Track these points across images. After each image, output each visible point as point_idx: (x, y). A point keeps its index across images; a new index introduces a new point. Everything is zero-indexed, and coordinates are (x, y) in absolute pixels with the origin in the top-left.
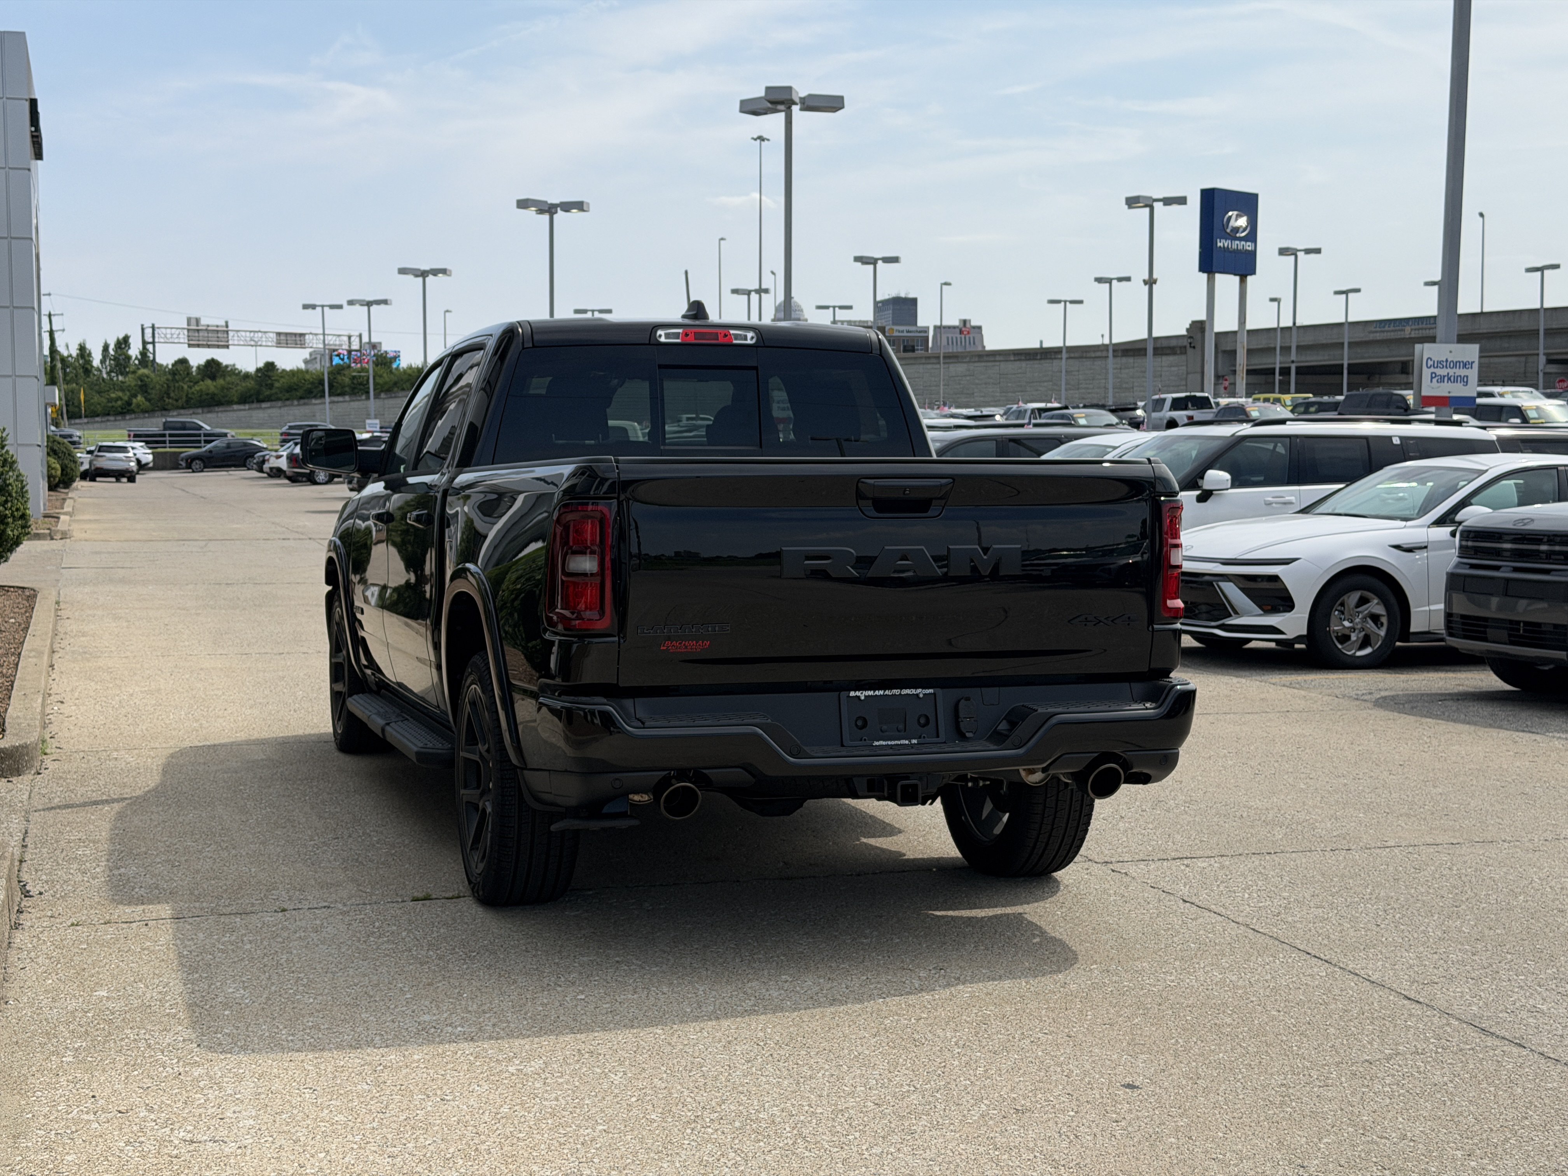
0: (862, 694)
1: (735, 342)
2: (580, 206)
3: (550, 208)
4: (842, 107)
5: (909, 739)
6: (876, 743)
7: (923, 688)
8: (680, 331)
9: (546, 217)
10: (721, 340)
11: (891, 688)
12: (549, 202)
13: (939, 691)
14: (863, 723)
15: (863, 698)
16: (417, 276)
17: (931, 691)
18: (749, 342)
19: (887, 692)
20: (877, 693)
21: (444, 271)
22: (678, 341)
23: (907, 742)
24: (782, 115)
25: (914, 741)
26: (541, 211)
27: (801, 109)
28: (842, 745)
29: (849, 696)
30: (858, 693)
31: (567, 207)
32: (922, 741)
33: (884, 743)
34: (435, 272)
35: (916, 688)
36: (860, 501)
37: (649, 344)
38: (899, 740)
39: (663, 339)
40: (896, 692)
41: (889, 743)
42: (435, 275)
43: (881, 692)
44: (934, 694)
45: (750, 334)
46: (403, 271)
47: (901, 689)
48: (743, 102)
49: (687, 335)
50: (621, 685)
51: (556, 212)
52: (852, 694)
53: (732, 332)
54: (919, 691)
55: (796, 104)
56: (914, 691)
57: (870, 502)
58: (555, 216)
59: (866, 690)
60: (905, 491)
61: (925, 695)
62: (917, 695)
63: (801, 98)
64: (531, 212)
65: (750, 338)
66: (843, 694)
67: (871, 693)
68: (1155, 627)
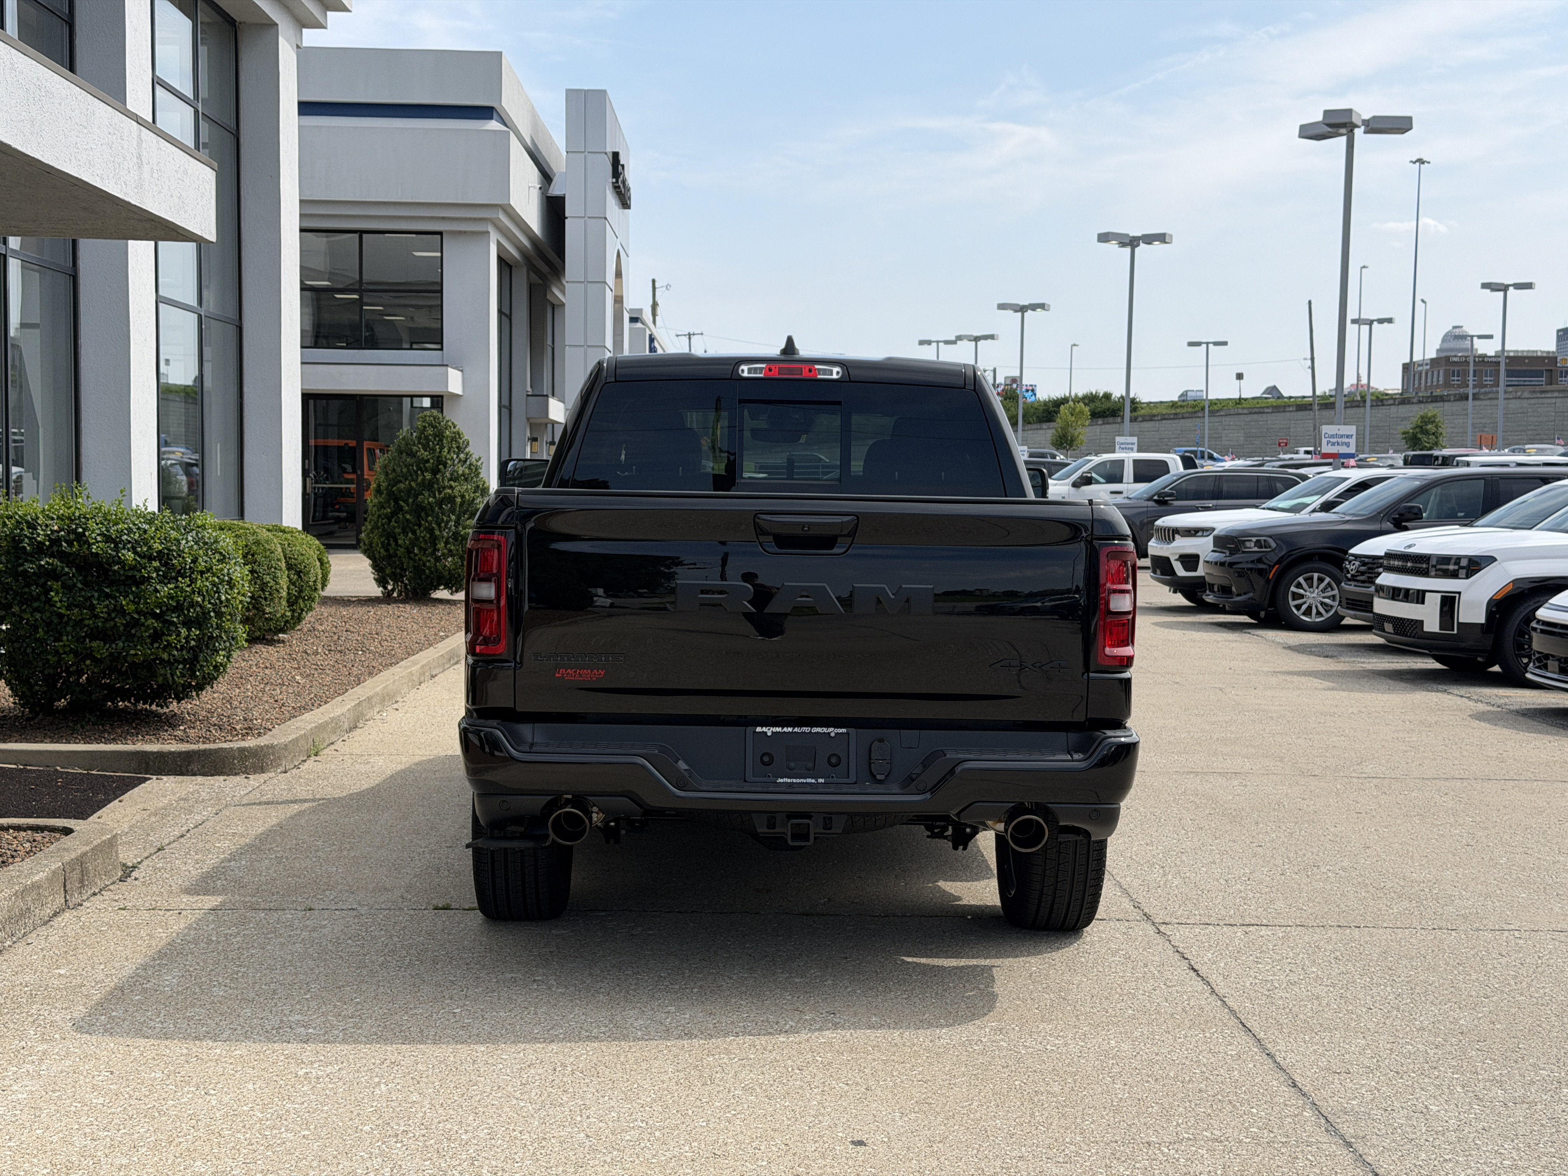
0: (769, 731)
1: (819, 377)
2: (1162, 238)
3: (1131, 241)
4: (1410, 129)
5: (816, 778)
6: (780, 781)
7: (835, 727)
8: (764, 366)
9: (1128, 250)
10: (805, 374)
11: (800, 726)
12: (1131, 234)
13: (852, 731)
14: (767, 760)
15: (769, 734)
16: (1016, 311)
17: (844, 730)
18: (835, 376)
19: (796, 730)
20: (785, 729)
21: (1042, 306)
22: (762, 375)
23: (813, 781)
24: (1344, 139)
25: (821, 780)
26: (1123, 245)
27: (1365, 132)
28: (745, 781)
29: (755, 732)
30: (765, 729)
31: (1149, 239)
32: (830, 780)
33: (789, 781)
34: (1034, 307)
35: (828, 726)
36: (760, 537)
37: (731, 379)
38: (805, 778)
39: (746, 374)
40: (806, 729)
41: (794, 781)
42: (1034, 310)
43: (790, 729)
44: (847, 733)
45: (836, 370)
46: (1002, 307)
47: (812, 727)
48: (1303, 128)
49: (770, 370)
50: (518, 709)
51: (1138, 245)
52: (759, 729)
53: (817, 367)
54: (831, 729)
55: (1358, 127)
56: (825, 730)
57: (771, 537)
58: (1137, 250)
59: (773, 726)
60: (803, 527)
61: (837, 734)
62: (829, 733)
63: (1364, 121)
64: (1113, 246)
65: (836, 373)
66: (750, 729)
67: (779, 729)
68: (1091, 675)
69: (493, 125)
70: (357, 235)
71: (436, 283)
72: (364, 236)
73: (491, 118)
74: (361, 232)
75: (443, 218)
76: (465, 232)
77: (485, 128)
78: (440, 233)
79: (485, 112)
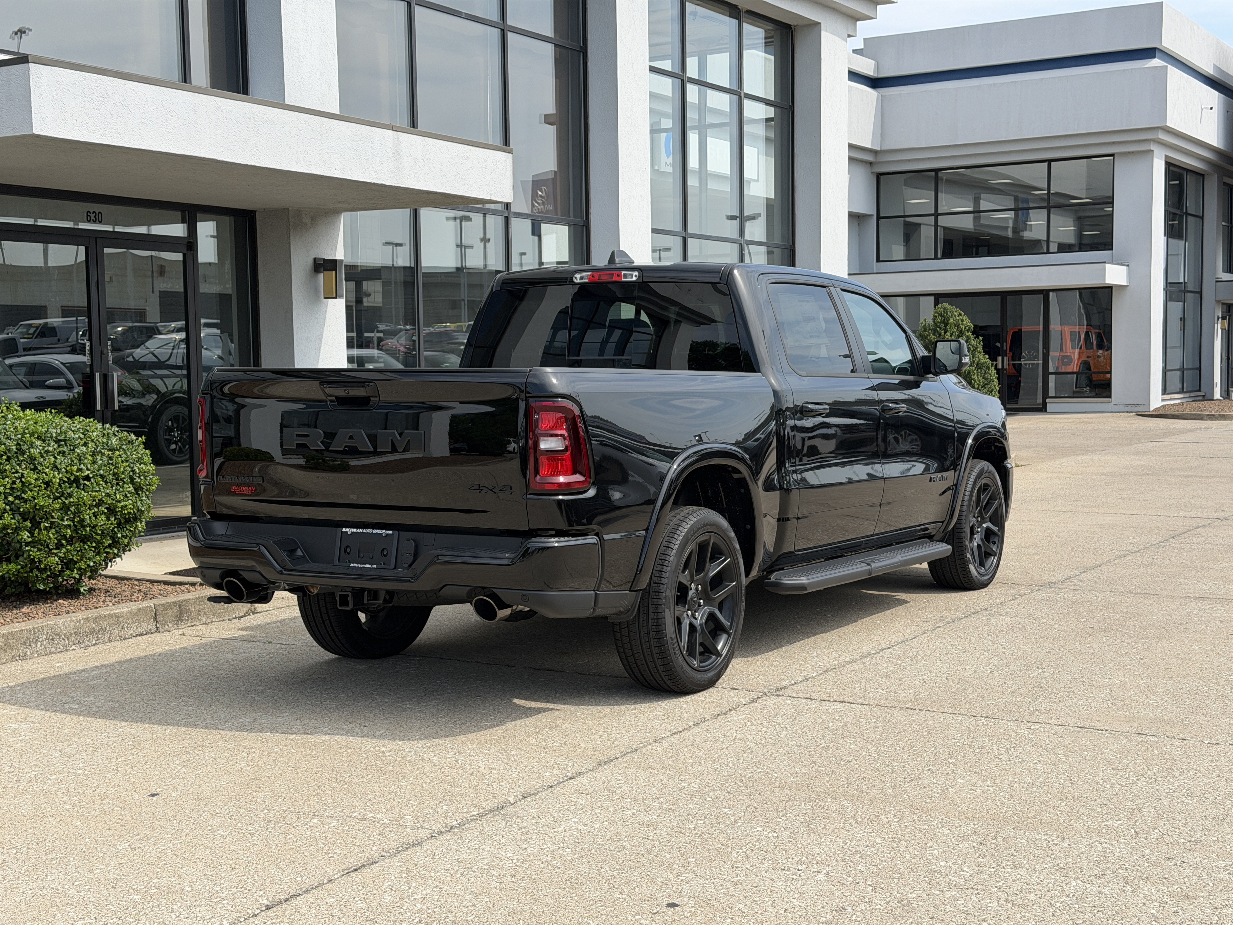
0: (349, 531)
1: (623, 280)
5: (372, 564)
6: (352, 565)
7: (387, 530)
8: (589, 273)
10: (615, 278)
11: (367, 528)
13: (395, 533)
14: (348, 551)
15: (349, 533)
17: (391, 532)
18: (634, 279)
19: (365, 531)
20: (359, 530)
22: (588, 281)
23: (370, 566)
25: (374, 566)
28: (334, 565)
29: (342, 531)
30: (347, 530)
32: (379, 566)
33: (357, 565)
35: (382, 529)
36: (328, 398)
37: (569, 285)
38: (365, 564)
39: (579, 281)
40: (370, 531)
41: (360, 566)
43: (361, 530)
44: (392, 534)
45: (636, 273)
47: (373, 529)
49: (594, 276)
50: (218, 512)
52: (344, 530)
53: (623, 272)
54: (384, 531)
56: (380, 531)
57: (334, 398)
59: (352, 528)
61: (387, 535)
62: (382, 534)
65: (634, 276)
66: (340, 529)
67: (354, 530)
68: (529, 497)
69: (1156, 62)
70: (1046, 164)
71: (1109, 197)
72: (1053, 163)
73: (1154, 57)
74: (1050, 161)
75: (1114, 143)
76: (1133, 152)
77: (1147, 66)
78: (1113, 155)
79: (1149, 53)
